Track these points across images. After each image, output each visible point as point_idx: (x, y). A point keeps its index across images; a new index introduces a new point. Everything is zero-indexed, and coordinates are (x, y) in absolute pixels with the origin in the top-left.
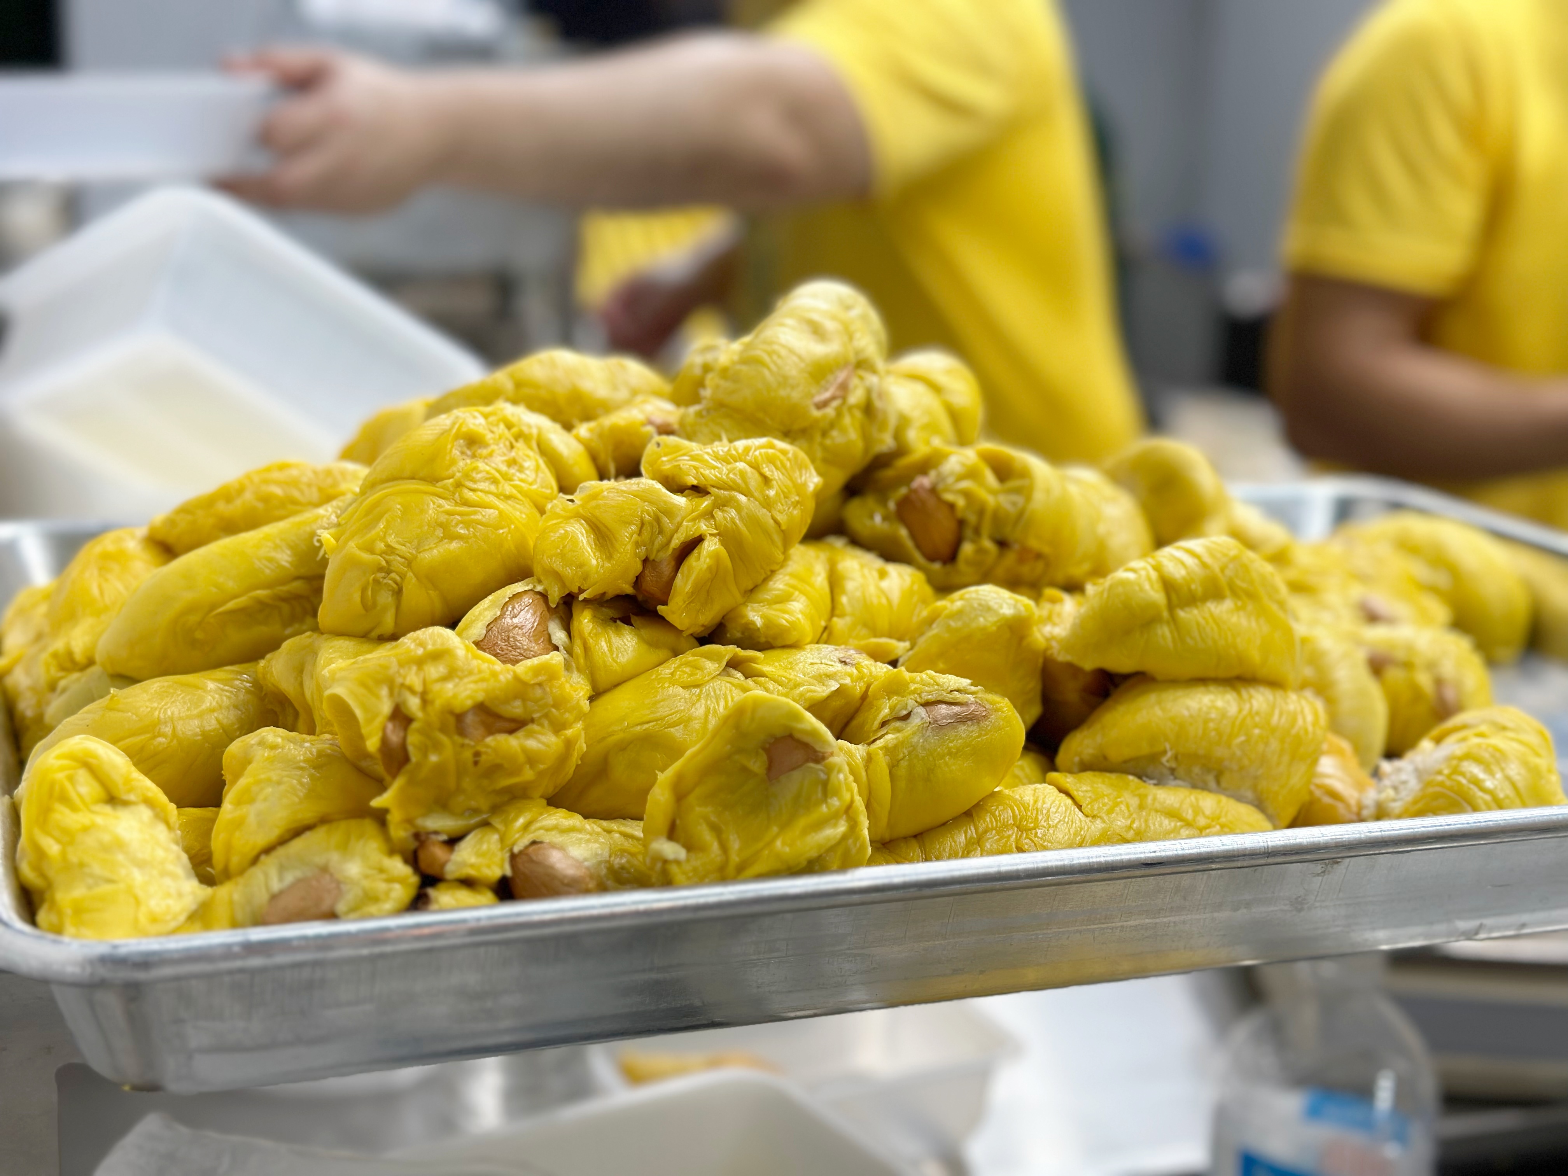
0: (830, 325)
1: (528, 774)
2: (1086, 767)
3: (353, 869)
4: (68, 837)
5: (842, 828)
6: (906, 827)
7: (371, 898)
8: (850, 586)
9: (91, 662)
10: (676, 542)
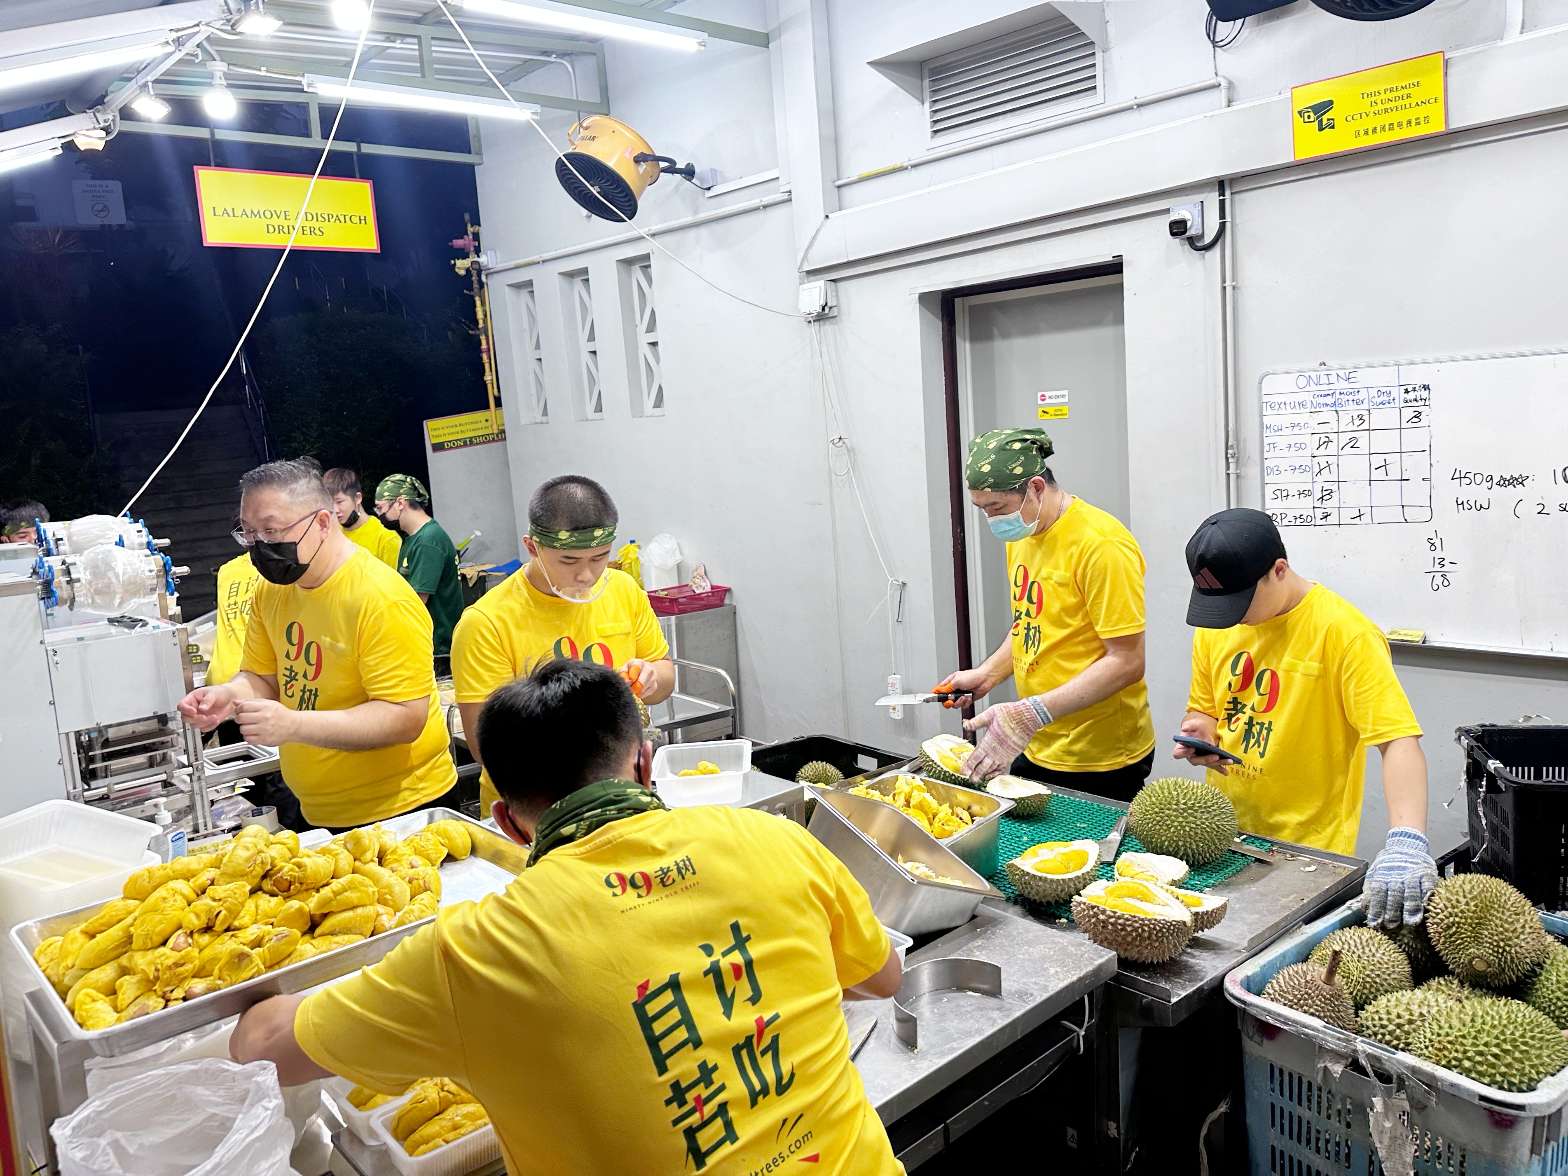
0: (250, 846)
1: (186, 974)
2: (320, 936)
3: (151, 1003)
4: (87, 1011)
5: (256, 969)
6: (274, 962)
7: (155, 1007)
8: (261, 908)
9: (73, 966)
10: (215, 913)
